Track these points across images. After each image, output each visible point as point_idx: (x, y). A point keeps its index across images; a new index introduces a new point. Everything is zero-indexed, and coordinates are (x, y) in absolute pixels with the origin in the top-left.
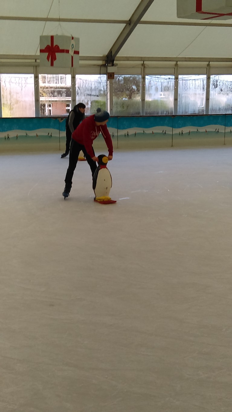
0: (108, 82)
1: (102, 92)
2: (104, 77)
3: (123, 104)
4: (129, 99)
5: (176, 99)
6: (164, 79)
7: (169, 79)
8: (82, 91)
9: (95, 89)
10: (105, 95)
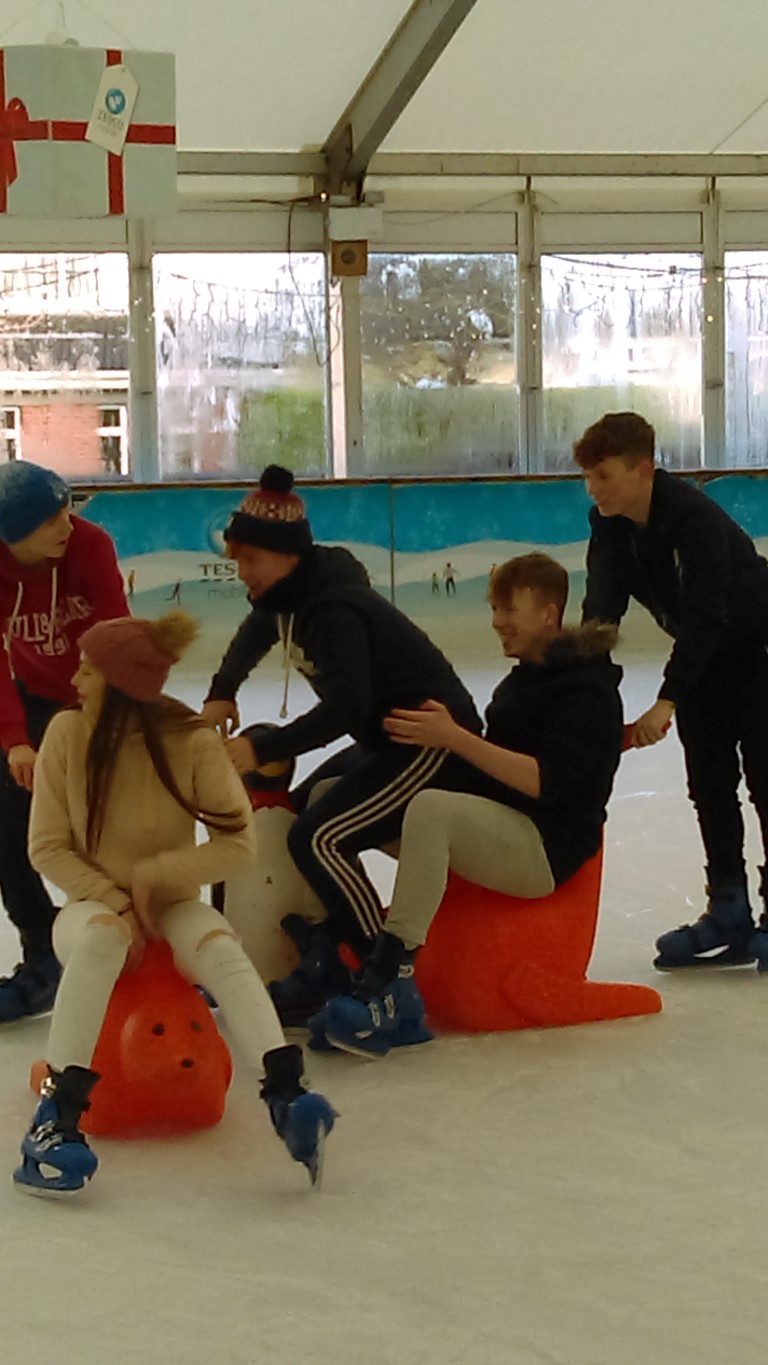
0: (335, 291)
1: (300, 348)
2: (312, 267)
3: (419, 415)
4: (451, 380)
5: (713, 384)
6: (645, 273)
7: (673, 271)
8: (190, 342)
9: (264, 330)
10: (319, 360)
